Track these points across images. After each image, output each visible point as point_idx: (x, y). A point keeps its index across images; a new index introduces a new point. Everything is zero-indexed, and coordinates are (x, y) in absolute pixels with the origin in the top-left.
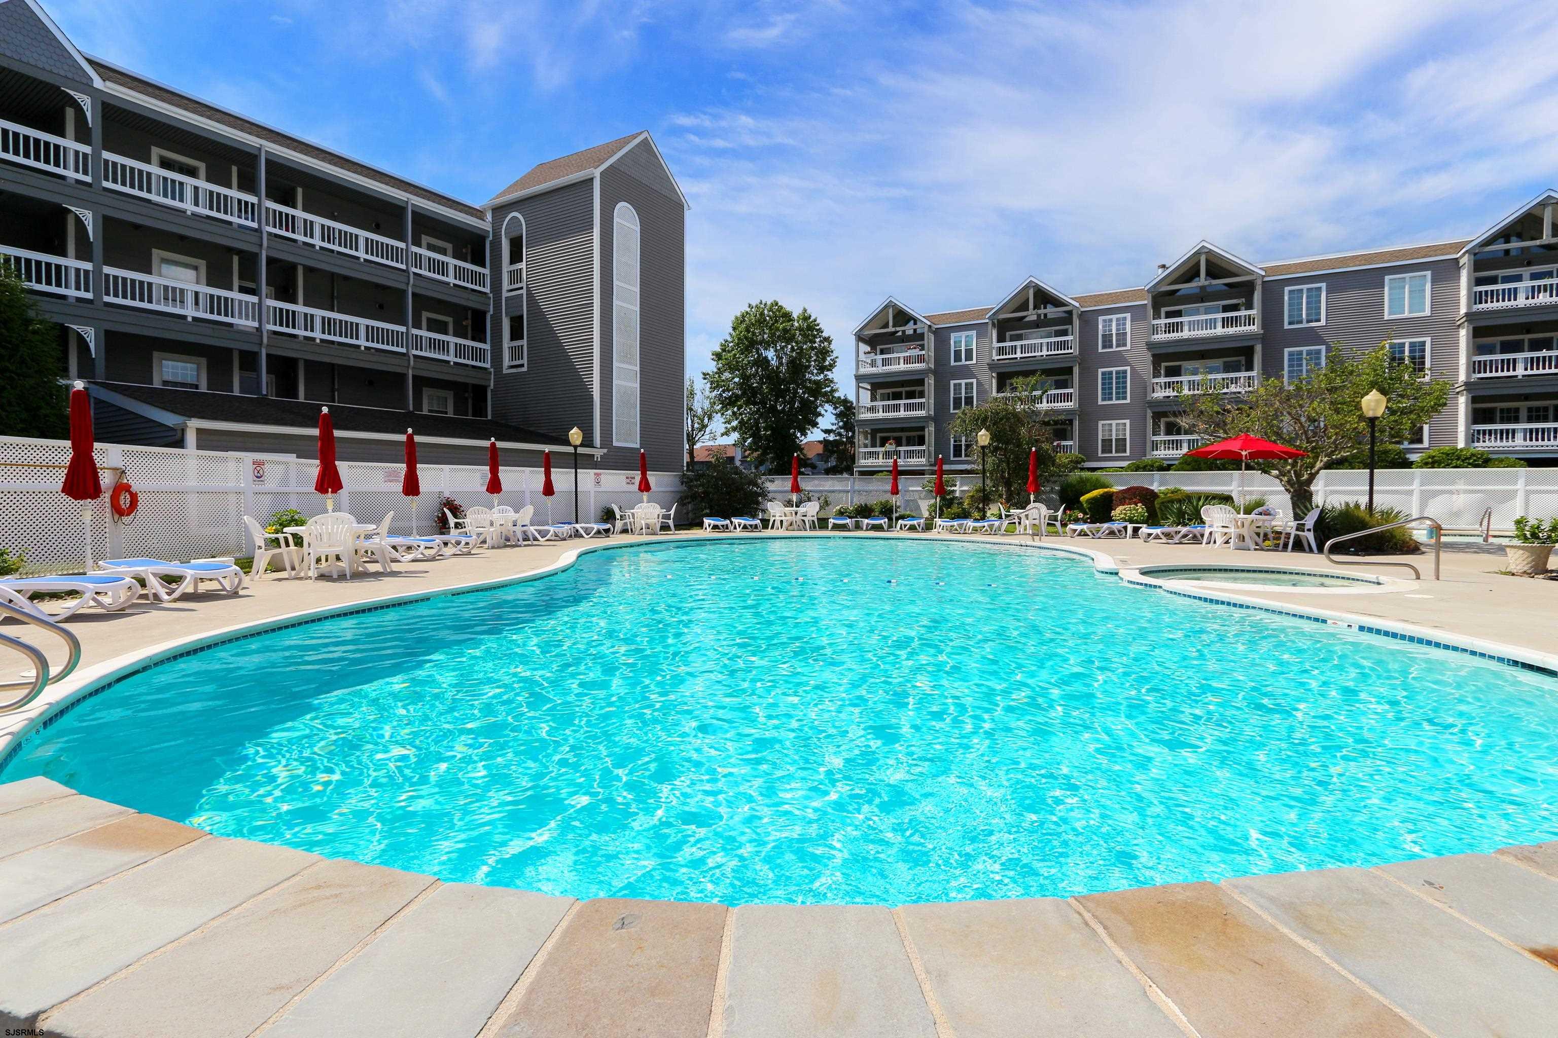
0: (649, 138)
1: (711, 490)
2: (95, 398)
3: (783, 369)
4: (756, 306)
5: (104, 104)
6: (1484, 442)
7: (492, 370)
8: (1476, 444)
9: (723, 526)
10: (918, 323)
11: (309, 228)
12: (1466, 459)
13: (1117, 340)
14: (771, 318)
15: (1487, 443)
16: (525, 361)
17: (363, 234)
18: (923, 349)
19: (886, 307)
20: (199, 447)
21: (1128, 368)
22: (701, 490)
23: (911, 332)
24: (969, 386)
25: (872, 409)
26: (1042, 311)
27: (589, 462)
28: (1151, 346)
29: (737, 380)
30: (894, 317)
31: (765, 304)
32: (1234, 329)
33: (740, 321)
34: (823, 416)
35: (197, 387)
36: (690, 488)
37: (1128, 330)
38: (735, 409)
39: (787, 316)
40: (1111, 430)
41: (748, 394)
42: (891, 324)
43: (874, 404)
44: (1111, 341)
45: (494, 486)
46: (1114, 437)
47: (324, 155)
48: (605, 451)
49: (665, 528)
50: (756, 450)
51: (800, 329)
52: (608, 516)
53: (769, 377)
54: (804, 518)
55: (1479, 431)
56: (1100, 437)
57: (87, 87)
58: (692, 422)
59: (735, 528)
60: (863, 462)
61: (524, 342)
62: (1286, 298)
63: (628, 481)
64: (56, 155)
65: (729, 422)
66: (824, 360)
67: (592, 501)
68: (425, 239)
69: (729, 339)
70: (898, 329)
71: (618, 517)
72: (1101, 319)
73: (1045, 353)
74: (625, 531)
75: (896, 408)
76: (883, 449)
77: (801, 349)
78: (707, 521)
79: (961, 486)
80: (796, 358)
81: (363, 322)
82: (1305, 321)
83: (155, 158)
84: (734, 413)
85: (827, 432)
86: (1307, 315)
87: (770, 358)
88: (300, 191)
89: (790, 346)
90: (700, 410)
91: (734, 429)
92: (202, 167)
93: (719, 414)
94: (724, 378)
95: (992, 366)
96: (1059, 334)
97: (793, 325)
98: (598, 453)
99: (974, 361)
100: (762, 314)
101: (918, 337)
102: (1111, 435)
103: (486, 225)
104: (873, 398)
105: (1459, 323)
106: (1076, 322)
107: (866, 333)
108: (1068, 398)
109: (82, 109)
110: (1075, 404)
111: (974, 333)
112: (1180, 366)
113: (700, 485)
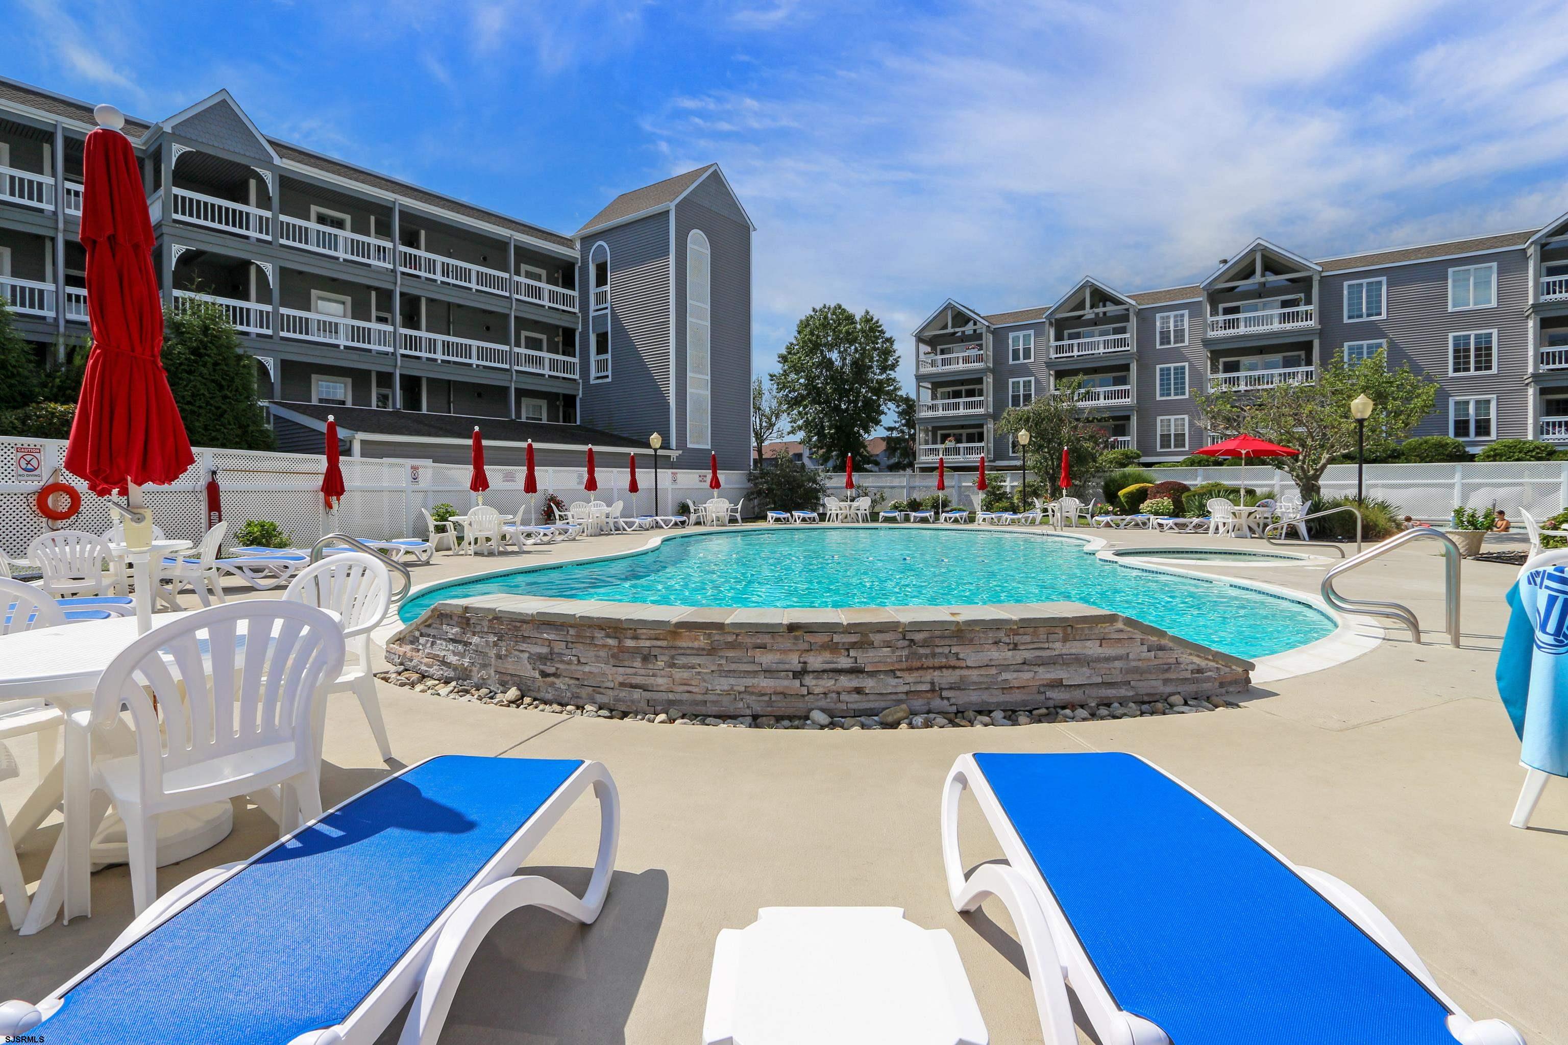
0: (718, 170)
1: (774, 486)
2: (274, 415)
3: (847, 370)
4: (820, 310)
5: (281, 177)
6: (1554, 433)
7: (581, 381)
8: (1545, 436)
9: (784, 519)
10: (978, 323)
11: (431, 266)
12: (1529, 451)
13: (1175, 337)
14: (835, 322)
15: (1557, 436)
16: (609, 373)
17: (474, 268)
18: (981, 349)
19: (945, 308)
20: (363, 455)
21: (1186, 364)
22: (765, 486)
23: (971, 332)
24: (1027, 384)
25: (933, 408)
26: (1101, 310)
27: (668, 463)
28: (1206, 343)
29: (802, 381)
30: (953, 318)
31: (829, 308)
32: (1291, 324)
33: (804, 325)
34: (886, 414)
35: (343, 403)
36: (755, 485)
37: (1186, 326)
38: (801, 409)
39: (850, 319)
40: (1169, 426)
41: (814, 394)
42: (950, 325)
43: (934, 402)
44: (1169, 338)
45: (591, 485)
46: (1172, 432)
47: (442, 202)
48: (680, 452)
49: (733, 520)
50: (822, 448)
51: (863, 331)
52: (684, 509)
53: (832, 378)
54: (857, 512)
55: (1548, 423)
56: (1159, 433)
57: (268, 163)
58: (760, 421)
59: (795, 521)
60: (923, 458)
61: (609, 356)
62: (1345, 292)
63: (701, 479)
64: (241, 219)
65: (794, 421)
66: (886, 360)
67: (670, 497)
68: (524, 267)
69: (795, 342)
70: (957, 330)
71: (692, 510)
72: (1158, 316)
73: (1102, 350)
74: (698, 523)
75: (956, 406)
76: (943, 446)
77: (864, 349)
78: (770, 514)
79: (1012, 481)
80: (858, 359)
81: (475, 343)
82: (1365, 315)
83: (313, 216)
84: (800, 413)
85: (890, 429)
86: (1367, 309)
87: (834, 359)
88: (423, 233)
89: (853, 348)
90: (768, 409)
91: (800, 428)
92: (347, 218)
93: (785, 414)
94: (789, 379)
95: (1049, 365)
96: (1116, 331)
97: (855, 328)
98: (674, 454)
99: (1032, 360)
100: (826, 318)
101: (977, 337)
102: (1169, 430)
103: (575, 253)
104: (934, 397)
105: (1527, 314)
106: (1133, 320)
107: (926, 334)
108: (1126, 394)
109: (265, 182)
110: (1132, 401)
111: (1032, 332)
112: (1238, 362)
113: (765, 483)
